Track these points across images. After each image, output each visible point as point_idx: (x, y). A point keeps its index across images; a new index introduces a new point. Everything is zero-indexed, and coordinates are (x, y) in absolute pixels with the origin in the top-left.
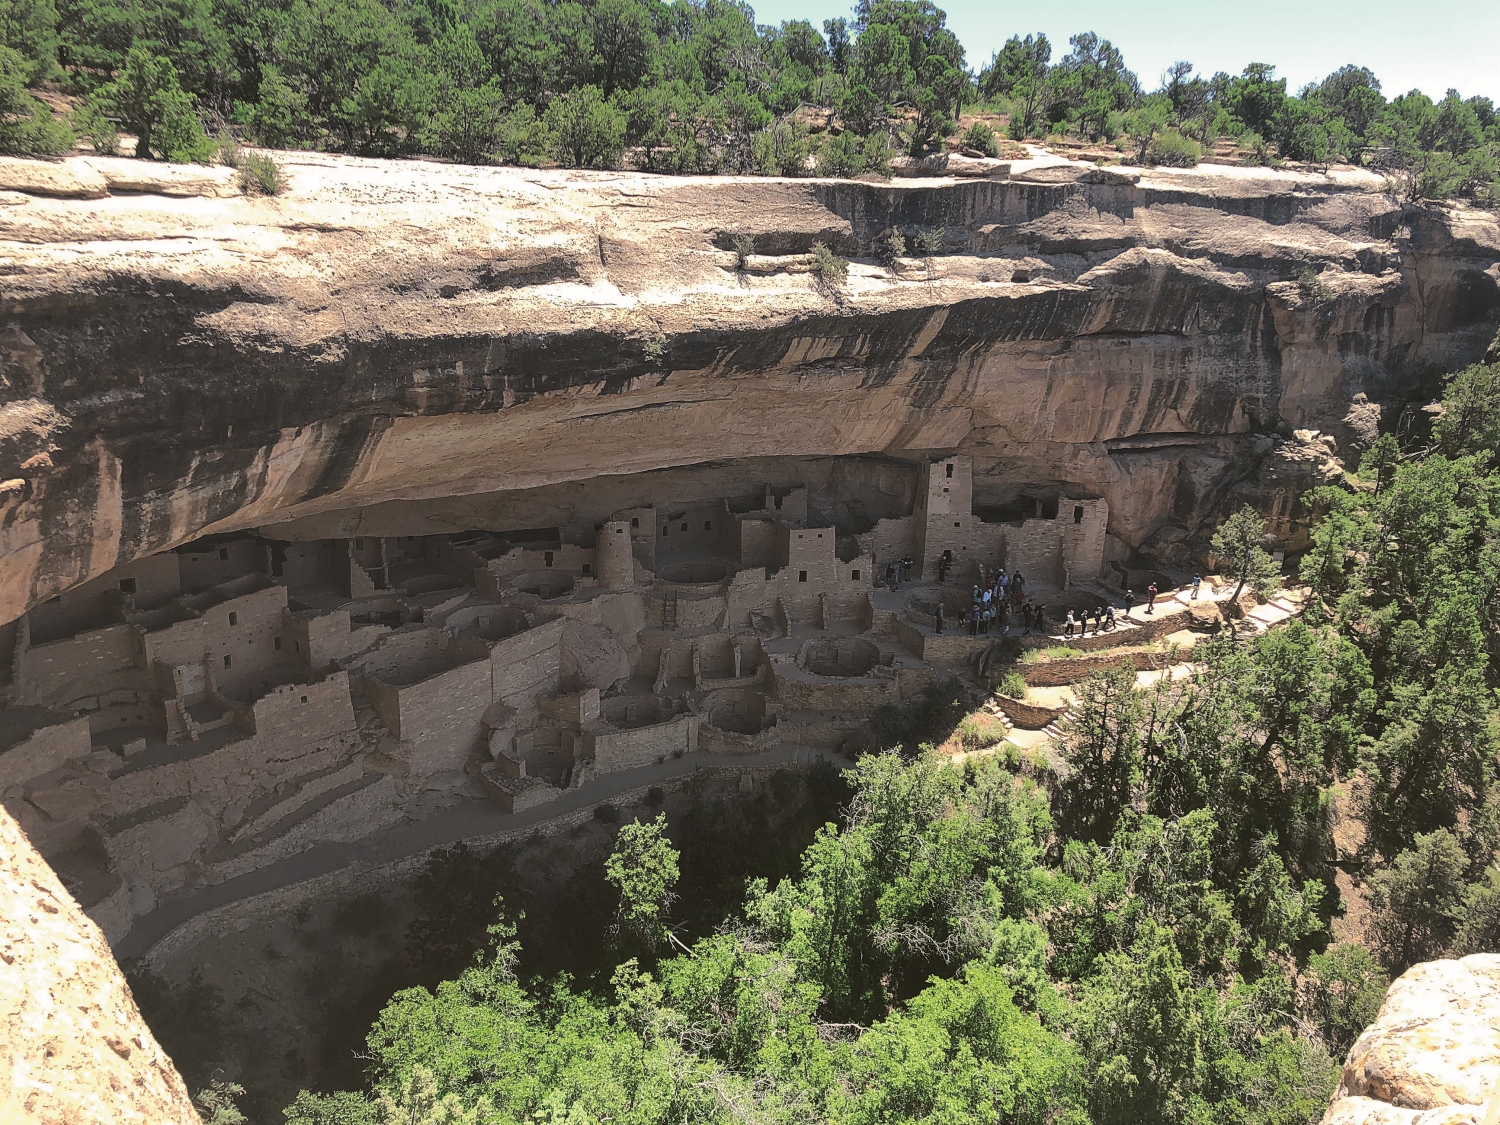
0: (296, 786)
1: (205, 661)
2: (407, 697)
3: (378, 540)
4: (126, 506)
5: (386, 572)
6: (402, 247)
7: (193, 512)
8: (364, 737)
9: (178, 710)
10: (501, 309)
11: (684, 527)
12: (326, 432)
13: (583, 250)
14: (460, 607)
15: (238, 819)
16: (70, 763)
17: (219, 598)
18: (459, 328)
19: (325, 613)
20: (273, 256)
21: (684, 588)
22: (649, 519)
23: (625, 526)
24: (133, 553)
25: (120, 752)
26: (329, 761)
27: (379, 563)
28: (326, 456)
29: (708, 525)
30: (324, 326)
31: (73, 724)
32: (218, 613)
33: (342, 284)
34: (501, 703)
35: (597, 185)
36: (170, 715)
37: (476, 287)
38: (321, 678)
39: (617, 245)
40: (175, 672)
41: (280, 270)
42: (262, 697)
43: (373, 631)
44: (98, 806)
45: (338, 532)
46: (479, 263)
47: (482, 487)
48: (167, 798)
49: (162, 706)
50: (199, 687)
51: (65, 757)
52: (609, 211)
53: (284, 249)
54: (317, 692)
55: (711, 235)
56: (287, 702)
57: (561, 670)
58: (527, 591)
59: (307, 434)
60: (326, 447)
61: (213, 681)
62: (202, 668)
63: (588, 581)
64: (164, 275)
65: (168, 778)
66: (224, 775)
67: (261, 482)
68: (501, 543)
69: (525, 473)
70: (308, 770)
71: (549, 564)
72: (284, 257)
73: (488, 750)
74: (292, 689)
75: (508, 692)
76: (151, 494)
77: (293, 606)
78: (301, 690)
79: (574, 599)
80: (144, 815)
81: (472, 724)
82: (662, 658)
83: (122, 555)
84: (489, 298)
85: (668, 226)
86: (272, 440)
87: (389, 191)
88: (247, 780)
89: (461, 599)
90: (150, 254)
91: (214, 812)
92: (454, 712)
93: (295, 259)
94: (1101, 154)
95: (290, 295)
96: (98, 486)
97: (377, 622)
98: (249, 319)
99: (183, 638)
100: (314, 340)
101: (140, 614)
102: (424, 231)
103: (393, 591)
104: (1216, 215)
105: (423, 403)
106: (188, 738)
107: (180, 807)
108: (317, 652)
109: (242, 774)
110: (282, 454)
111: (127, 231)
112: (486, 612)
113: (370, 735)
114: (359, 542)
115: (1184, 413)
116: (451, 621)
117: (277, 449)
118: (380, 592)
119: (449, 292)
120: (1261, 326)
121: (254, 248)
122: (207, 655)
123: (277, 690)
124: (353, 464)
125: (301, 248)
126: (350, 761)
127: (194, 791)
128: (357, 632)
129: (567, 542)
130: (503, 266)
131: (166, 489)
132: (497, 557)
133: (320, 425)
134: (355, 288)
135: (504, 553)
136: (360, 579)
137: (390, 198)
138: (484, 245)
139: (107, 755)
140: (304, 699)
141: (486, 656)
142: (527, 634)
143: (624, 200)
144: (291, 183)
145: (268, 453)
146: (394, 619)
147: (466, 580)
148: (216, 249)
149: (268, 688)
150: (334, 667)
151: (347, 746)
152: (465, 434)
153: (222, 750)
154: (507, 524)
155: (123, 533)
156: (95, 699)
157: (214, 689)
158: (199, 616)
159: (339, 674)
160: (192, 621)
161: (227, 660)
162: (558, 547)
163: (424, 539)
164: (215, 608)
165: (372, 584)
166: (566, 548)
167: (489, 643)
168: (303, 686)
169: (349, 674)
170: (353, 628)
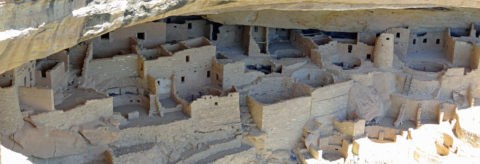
0: (207, 146)
1: (172, 78)
2: (267, 110)
3: (265, 28)
5: (268, 44)
8: (244, 126)
9: (156, 101)
11: (425, 41)
14: (301, 68)
15: (177, 158)
16: (102, 119)
17: (182, 48)
19: (234, 62)
21: (419, 72)
22: (405, 34)
23: (392, 37)
25: (127, 117)
26: (225, 135)
27: (264, 40)
29: (438, 41)
31: (105, 100)
32: (182, 54)
34: (314, 120)
36: (152, 102)
38: (226, 94)
40: (156, 81)
42: (196, 100)
43: (255, 74)
44: (113, 141)
45: (245, 23)
48: (145, 142)
49: (148, 97)
50: (168, 90)
51: (100, 115)
54: (222, 100)
56: (208, 104)
57: (348, 108)
58: (336, 64)
61: (175, 88)
62: (170, 81)
63: (369, 62)
65: (147, 132)
66: (173, 135)
68: (326, 37)
70: (214, 139)
71: (350, 51)
73: (304, 143)
74: (211, 98)
75: (319, 115)
77: (219, 57)
78: (215, 99)
79: (359, 72)
80: (133, 149)
81: (298, 128)
82: (401, 109)
88: (184, 140)
89: (302, 64)
91: (166, 153)
92: (290, 121)
97: (259, 70)
99: (162, 65)
101: (145, 51)
103: (269, 55)
106: (159, 115)
107: (150, 148)
108: (226, 81)
109: (182, 136)
112: (314, 72)
113: (247, 126)
114: (256, 28)
116: (295, 74)
118: (263, 55)
122: (173, 75)
123: (204, 97)
126: (235, 137)
127: (158, 141)
128: (247, 73)
129: (360, 41)
132: (323, 44)
135: (327, 43)
136: (254, 46)
139: (120, 117)
140: (216, 104)
141: (309, 95)
142: (332, 87)
146: (267, 70)
147: (306, 54)
149: (200, 95)
150: (233, 90)
151: (235, 130)
153: (174, 123)
156: (118, 89)
157: (175, 93)
158: (171, 56)
159: (235, 93)
160: (168, 57)
161: (183, 79)
162: (356, 43)
163: (289, 30)
164: (180, 52)
165: (259, 50)
166: (360, 44)
167: (311, 88)
168: (217, 97)
169: (240, 94)
170: (246, 72)
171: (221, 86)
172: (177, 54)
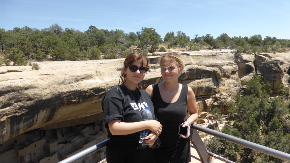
1: (30, 154)
3: (62, 128)
4: (11, 128)
5: (64, 134)
6: (61, 76)
7: (24, 127)
10: (79, 85)
12: (48, 110)
13: (93, 74)
14: (78, 139)
17: (33, 142)
18: (71, 89)
19: (53, 143)
20: (38, 80)
24: (12, 136)
27: (63, 132)
28: (49, 114)
30: (47, 91)
32: (33, 145)
33: (50, 84)
35: (96, 62)
37: (74, 82)
38: (52, 155)
39: (99, 72)
40: (24, 157)
41: (39, 82)
42: (41, 160)
43: (62, 145)
45: (55, 127)
46: (75, 78)
47: (79, 117)
50: (30, 159)
52: (98, 67)
53: (39, 79)
54: (51, 158)
55: (116, 69)
56: (46, 160)
58: (89, 135)
59: (45, 111)
60: (49, 113)
62: (30, 156)
63: (101, 132)
64: (17, 86)
67: (37, 120)
68: (85, 126)
69: (87, 113)
71: (94, 129)
72: (39, 80)
76: (16, 125)
77: (47, 142)
78: (48, 158)
79: (98, 136)
83: (10, 137)
84: (77, 83)
85: (108, 68)
86: (38, 113)
87: (58, 67)
89: (78, 137)
90: (14, 82)
93: (41, 80)
94: (184, 50)
95: (40, 87)
96: (5, 124)
97: (63, 143)
98: (33, 92)
99: (26, 150)
100: (45, 94)
101: (18, 147)
102: (65, 73)
103: (65, 137)
104: (204, 58)
105: (66, 103)
108: (51, 150)
110: (40, 115)
111: (10, 79)
112: (83, 139)
114: (59, 129)
115: (203, 92)
116: (76, 142)
117: (39, 114)
118: (63, 138)
119: (69, 83)
120: (214, 76)
121: (34, 79)
122: (31, 153)
123: (44, 158)
124: (54, 115)
125: (42, 78)
130: (79, 78)
131: (19, 124)
133: (47, 109)
134: (52, 84)
135: (85, 128)
136: (59, 135)
137: (59, 68)
138: (76, 75)
142: (90, 143)
143: (101, 64)
144: (41, 67)
145: (37, 115)
146: (66, 142)
147: (78, 134)
148: (26, 80)
149: (42, 158)
150: (55, 153)
152: (74, 108)
154: (85, 123)
155: (10, 133)
157: (32, 159)
158: (29, 146)
159: (55, 154)
160: (28, 147)
161: (35, 154)
162: (95, 126)
163: (71, 127)
164: (32, 144)
165: (61, 136)
166: (96, 126)
167: (83, 145)
168: (49, 157)
169: (57, 154)
170: (58, 145)
171: (49, 152)
172: (31, 145)
